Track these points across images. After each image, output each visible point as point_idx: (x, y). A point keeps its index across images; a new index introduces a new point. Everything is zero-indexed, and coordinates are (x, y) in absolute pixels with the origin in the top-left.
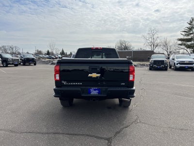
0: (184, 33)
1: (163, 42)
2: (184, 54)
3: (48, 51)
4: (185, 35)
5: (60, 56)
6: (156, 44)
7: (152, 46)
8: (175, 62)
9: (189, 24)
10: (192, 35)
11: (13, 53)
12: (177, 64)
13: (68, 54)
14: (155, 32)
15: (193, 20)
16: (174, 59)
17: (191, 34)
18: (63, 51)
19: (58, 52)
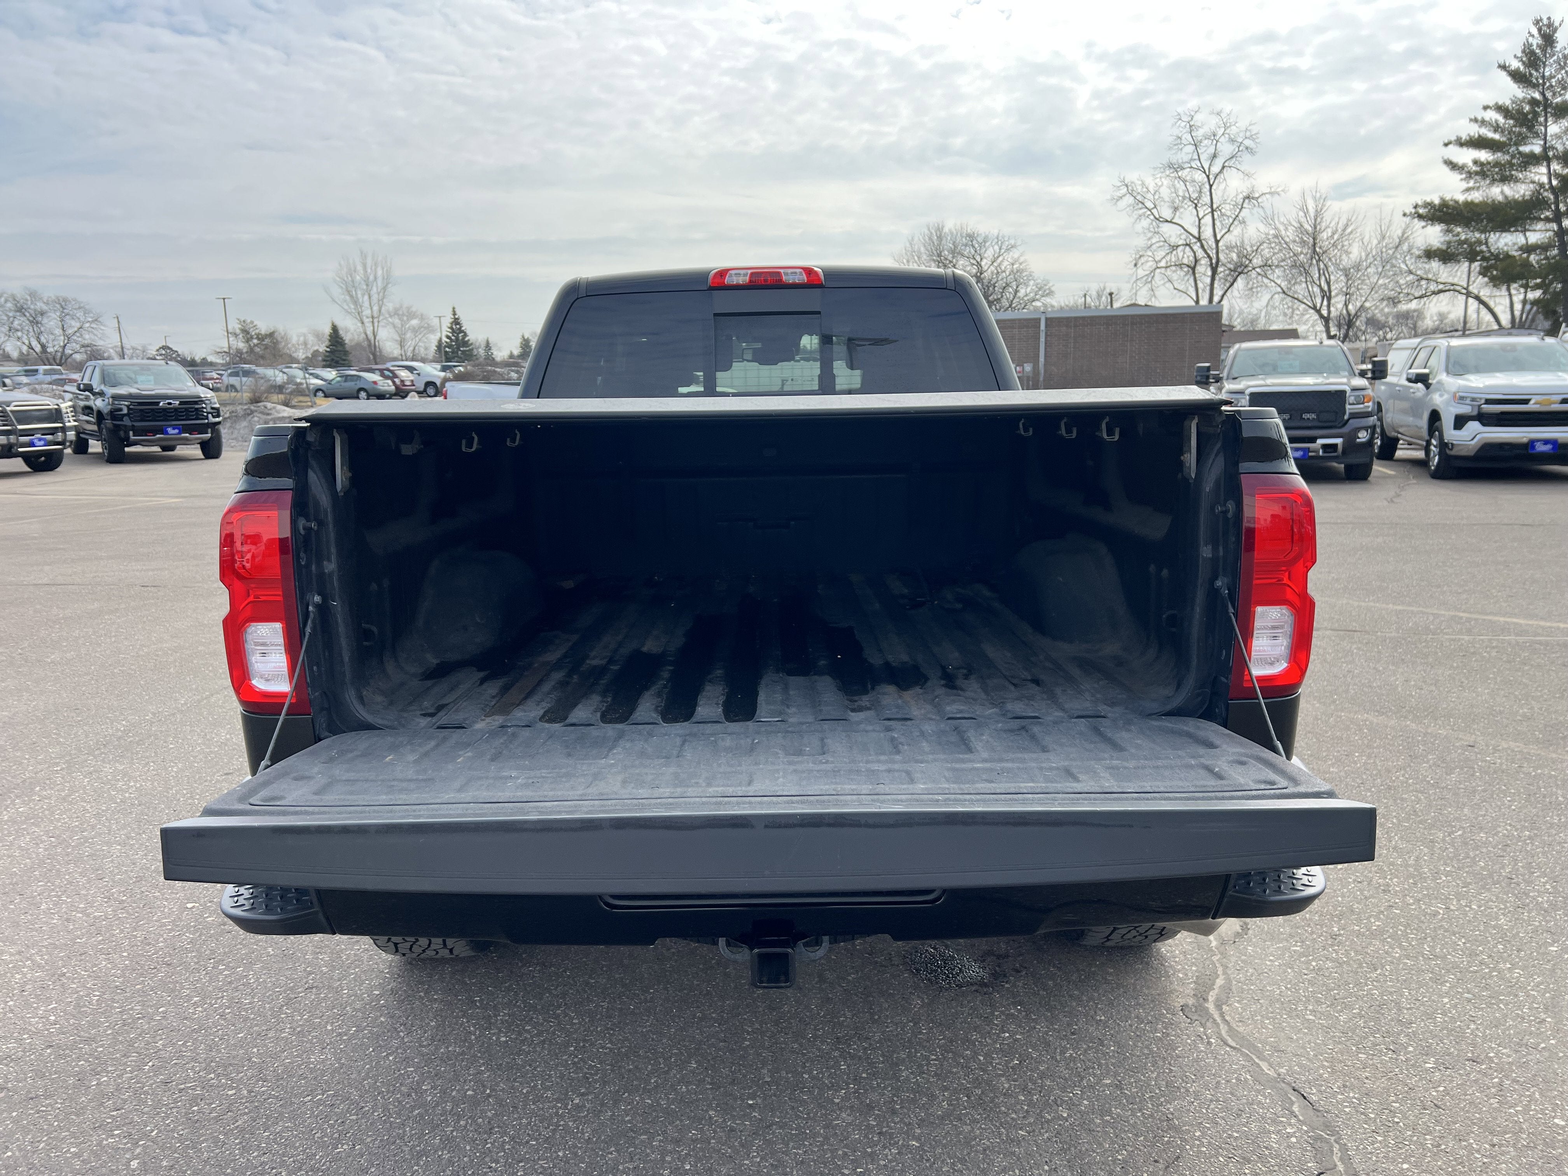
0: (1467, 156)
1: (1290, 234)
2: (1464, 330)
3: (335, 338)
4: (1482, 171)
5: (433, 372)
6: (1228, 258)
7: (1204, 269)
8: (1438, 400)
9: (1517, 77)
10: (1540, 174)
11: (45, 357)
12: (1460, 422)
13: (500, 354)
14: (1226, 149)
15: (1548, 39)
16: (1422, 379)
17: (1532, 160)
18: (460, 330)
19: (420, 336)
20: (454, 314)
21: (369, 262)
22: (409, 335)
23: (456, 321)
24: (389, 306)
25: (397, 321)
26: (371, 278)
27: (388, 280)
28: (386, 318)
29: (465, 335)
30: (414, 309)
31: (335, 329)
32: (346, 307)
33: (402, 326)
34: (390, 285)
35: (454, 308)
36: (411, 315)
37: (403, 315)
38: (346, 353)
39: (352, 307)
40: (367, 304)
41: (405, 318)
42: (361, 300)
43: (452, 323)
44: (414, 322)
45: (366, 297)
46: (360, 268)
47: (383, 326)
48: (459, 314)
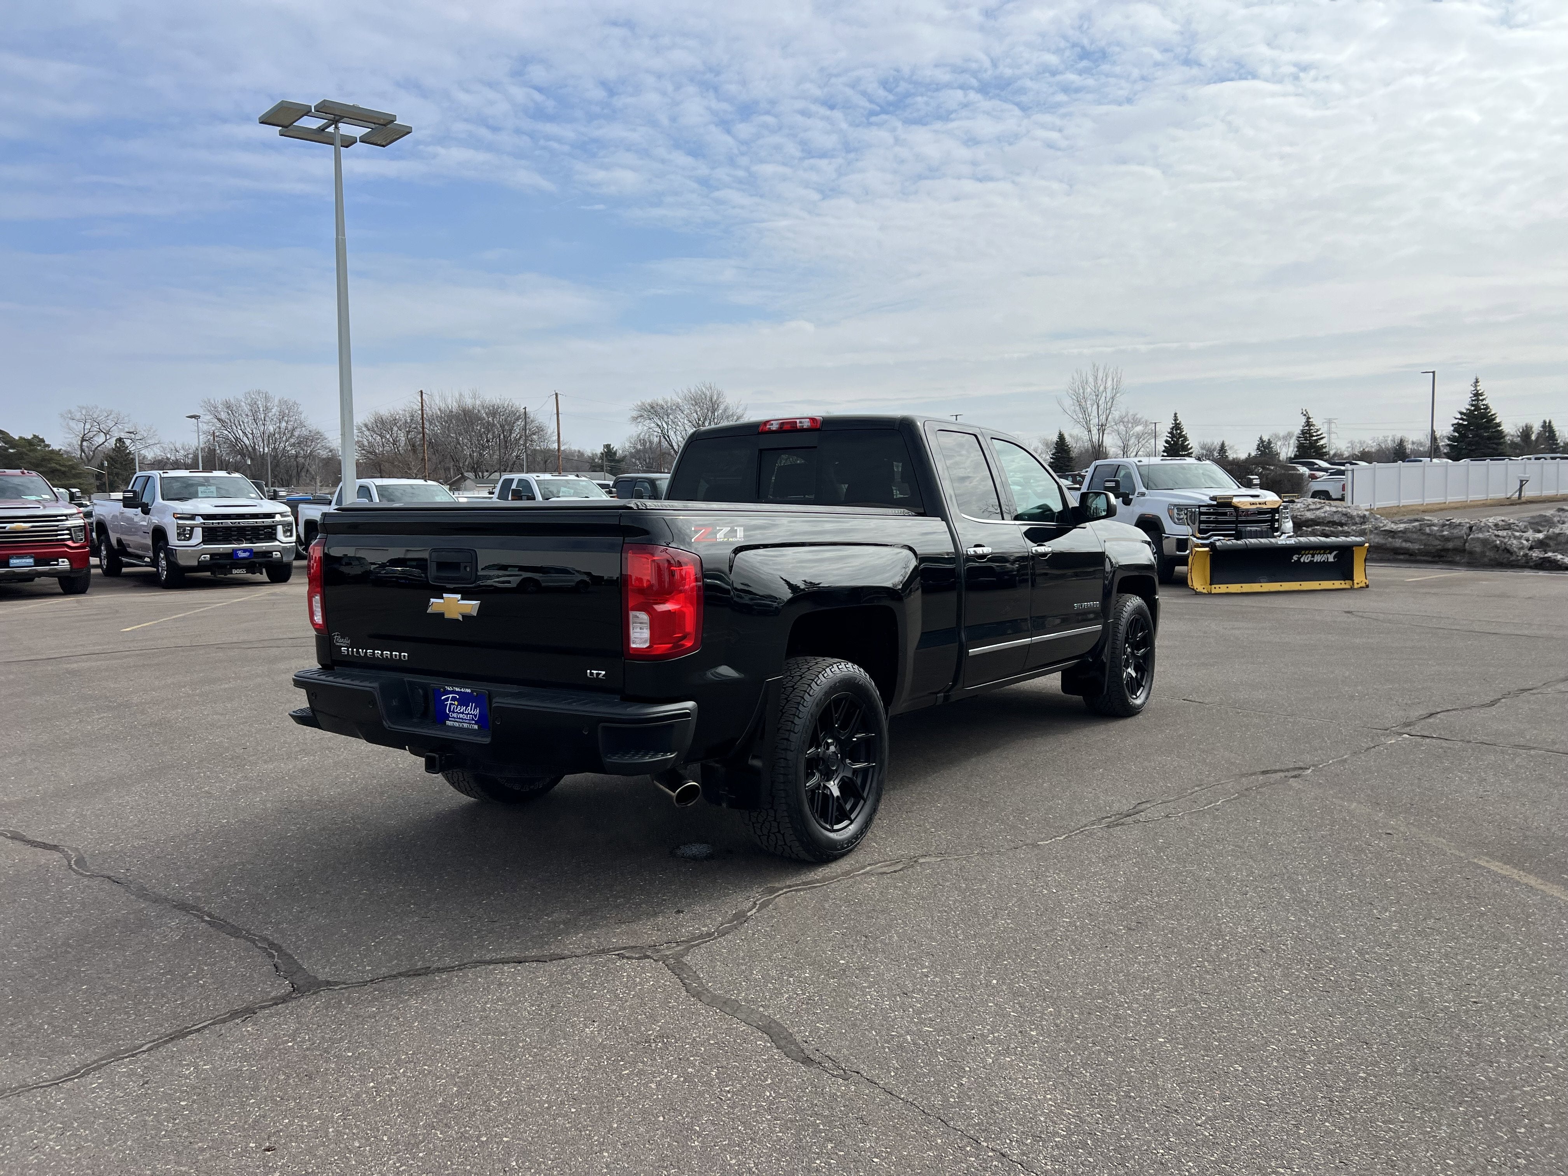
3: (1061, 445)
18: (1181, 435)
19: (1143, 442)
20: (1176, 420)
21: (1100, 374)
22: (1133, 441)
23: (1177, 426)
24: (1116, 414)
25: (1122, 428)
26: (1102, 388)
27: (1116, 390)
28: (1111, 426)
29: (1186, 439)
30: (1139, 416)
31: (1061, 437)
32: (1075, 417)
33: (1127, 432)
34: (1118, 395)
35: (1176, 414)
36: (1136, 422)
37: (1128, 422)
38: (1070, 459)
39: (1081, 416)
40: (1095, 413)
41: (1130, 425)
42: (1089, 410)
43: (1172, 429)
44: (1139, 429)
45: (1095, 407)
46: (1091, 380)
47: (1108, 433)
48: (1180, 419)
